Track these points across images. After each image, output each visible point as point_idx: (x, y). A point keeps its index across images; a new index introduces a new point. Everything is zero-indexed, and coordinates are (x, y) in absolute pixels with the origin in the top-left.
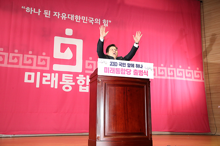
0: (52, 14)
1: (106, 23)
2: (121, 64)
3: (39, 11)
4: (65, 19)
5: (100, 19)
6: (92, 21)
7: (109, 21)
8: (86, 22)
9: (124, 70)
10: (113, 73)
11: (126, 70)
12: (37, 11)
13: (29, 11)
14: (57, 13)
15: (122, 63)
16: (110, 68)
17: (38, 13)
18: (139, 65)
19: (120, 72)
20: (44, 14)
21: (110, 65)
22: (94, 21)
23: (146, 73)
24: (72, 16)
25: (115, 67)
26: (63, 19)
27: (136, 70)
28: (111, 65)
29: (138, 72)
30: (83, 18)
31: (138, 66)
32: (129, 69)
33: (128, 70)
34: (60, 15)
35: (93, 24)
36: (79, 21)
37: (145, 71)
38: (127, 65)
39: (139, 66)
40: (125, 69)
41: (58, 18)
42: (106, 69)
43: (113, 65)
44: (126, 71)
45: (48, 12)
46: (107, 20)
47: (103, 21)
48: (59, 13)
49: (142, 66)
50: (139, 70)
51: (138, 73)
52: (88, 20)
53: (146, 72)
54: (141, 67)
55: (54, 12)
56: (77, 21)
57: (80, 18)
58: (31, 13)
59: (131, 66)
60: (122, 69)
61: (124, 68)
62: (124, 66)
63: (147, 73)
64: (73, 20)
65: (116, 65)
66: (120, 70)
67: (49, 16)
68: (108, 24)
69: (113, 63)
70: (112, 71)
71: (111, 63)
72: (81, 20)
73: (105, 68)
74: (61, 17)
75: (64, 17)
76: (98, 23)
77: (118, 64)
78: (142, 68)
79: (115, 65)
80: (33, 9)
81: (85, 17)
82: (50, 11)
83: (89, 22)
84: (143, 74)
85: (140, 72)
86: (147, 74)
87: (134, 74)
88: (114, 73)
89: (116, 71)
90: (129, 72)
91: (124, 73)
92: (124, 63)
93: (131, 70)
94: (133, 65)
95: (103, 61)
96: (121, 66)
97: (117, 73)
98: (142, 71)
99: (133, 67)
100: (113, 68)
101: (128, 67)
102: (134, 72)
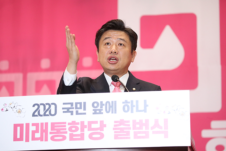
2: (68, 109)
9: (79, 126)
10: (41, 139)
11: (86, 124)
15: (72, 104)
16: (33, 125)
18: (135, 104)
19: (67, 135)
21: (34, 115)
23: (161, 128)
25: (49, 120)
27: (122, 122)
28: (36, 113)
29: (131, 126)
32: (96, 122)
33: (93, 126)
37: (157, 121)
38: (90, 109)
39: (133, 107)
40: (82, 123)
42: (19, 128)
43: (42, 113)
44: (86, 130)
49: (146, 106)
50: (134, 121)
51: (132, 132)
53: (161, 123)
54: (141, 107)
59: (104, 111)
60: (74, 123)
61: (78, 119)
65: (53, 113)
66: (68, 127)
69: (42, 107)
70: (38, 135)
71: (36, 107)
73: (16, 126)
77: (60, 107)
78: (145, 110)
79: (48, 113)
84: (150, 131)
85: (138, 126)
86: (163, 130)
87: (116, 137)
88: (46, 140)
89: (51, 133)
90: (99, 131)
91: (80, 137)
92: (80, 103)
93: (106, 125)
94: (112, 106)
95: (8, 105)
96: (70, 113)
97: (55, 138)
98: (144, 122)
99: (112, 113)
100: (42, 124)
101: (93, 114)
102: (114, 129)
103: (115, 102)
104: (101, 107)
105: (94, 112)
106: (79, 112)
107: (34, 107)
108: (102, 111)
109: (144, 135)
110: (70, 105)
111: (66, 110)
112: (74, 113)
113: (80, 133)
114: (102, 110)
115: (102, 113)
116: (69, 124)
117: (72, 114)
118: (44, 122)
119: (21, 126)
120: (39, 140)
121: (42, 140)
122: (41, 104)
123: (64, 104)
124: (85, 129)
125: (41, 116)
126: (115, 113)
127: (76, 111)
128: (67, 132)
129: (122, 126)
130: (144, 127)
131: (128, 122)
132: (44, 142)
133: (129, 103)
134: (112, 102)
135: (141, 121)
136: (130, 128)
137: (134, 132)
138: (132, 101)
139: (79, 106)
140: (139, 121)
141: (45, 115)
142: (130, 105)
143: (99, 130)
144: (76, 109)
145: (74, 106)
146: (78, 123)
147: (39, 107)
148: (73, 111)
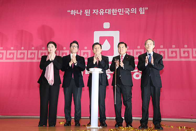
0: (92, 11)
1: (143, 11)
3: (81, 12)
4: (103, 14)
5: (136, 8)
6: (128, 12)
7: (146, 8)
8: (123, 13)
12: (79, 12)
13: (73, 13)
14: (96, 10)
17: (80, 14)
20: (85, 13)
22: (130, 11)
24: (109, 10)
26: (101, 14)
30: (120, 10)
34: (98, 11)
35: (129, 14)
36: (116, 14)
41: (97, 14)
45: (88, 11)
46: (144, 8)
47: (139, 9)
48: (97, 10)
52: (125, 11)
55: (93, 10)
56: (113, 14)
57: (116, 11)
58: (75, 15)
64: (110, 14)
67: (89, 14)
68: (145, 11)
72: (118, 13)
74: (99, 13)
75: (102, 13)
76: (134, 12)
80: (76, 11)
81: (121, 9)
82: (89, 10)
83: (125, 13)
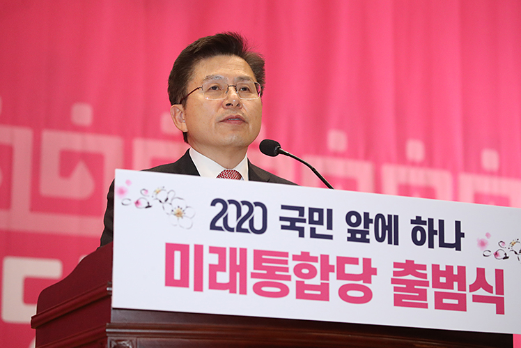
2: (293, 220)
9: (317, 265)
10: (230, 287)
11: (333, 262)
15: (301, 210)
16: (212, 250)
18: (436, 227)
19: (292, 285)
21: (213, 227)
23: (489, 289)
25: (250, 242)
27: (410, 267)
28: (220, 223)
29: (430, 278)
31: (426, 232)
32: (354, 261)
33: (350, 269)
37: (481, 272)
38: (341, 228)
39: (432, 232)
40: (325, 258)
42: (177, 254)
43: (233, 223)
44: (333, 276)
49: (459, 235)
50: (435, 268)
51: (431, 292)
53: (491, 279)
54: (450, 237)
59: (371, 236)
60: (305, 256)
61: (316, 247)
62: (321, 230)
63: (500, 289)
65: (258, 226)
66: (292, 264)
69: (232, 209)
70: (223, 277)
71: (219, 206)
73: (170, 248)
77: (274, 214)
78: (457, 246)
79: (246, 225)
84: (469, 296)
85: (443, 280)
86: (494, 294)
87: (398, 301)
88: (243, 291)
89: (253, 276)
90: (361, 283)
91: (319, 293)
92: (320, 211)
93: (376, 269)
94: (389, 228)
95: (151, 192)
96: (297, 233)
97: (264, 289)
98: (455, 272)
99: (390, 242)
100: (233, 250)
101: (349, 239)
102: (393, 281)
103: (396, 217)
104: (366, 226)
105: (349, 235)
106: (317, 232)
107: (213, 207)
108: (367, 237)
109: (456, 302)
110: (297, 212)
111: (288, 224)
112: (307, 232)
113: (319, 284)
114: (368, 233)
115: (368, 241)
116: (295, 258)
117: (302, 235)
118: (238, 246)
119: (184, 249)
120: (226, 289)
121: (233, 291)
122: (231, 202)
123: (284, 207)
124: (331, 274)
125: (231, 230)
126: (396, 243)
127: (311, 228)
128: (290, 276)
129: (410, 277)
130: (456, 284)
131: (424, 267)
132: (237, 295)
133: (424, 223)
134: (390, 216)
135: (450, 268)
136: (427, 284)
137: (435, 292)
138: (431, 221)
139: (316, 216)
140: (445, 270)
141: (239, 229)
142: (426, 228)
143: (362, 281)
144: (310, 223)
145: (306, 216)
146: (315, 259)
147: (225, 208)
148: (303, 228)
